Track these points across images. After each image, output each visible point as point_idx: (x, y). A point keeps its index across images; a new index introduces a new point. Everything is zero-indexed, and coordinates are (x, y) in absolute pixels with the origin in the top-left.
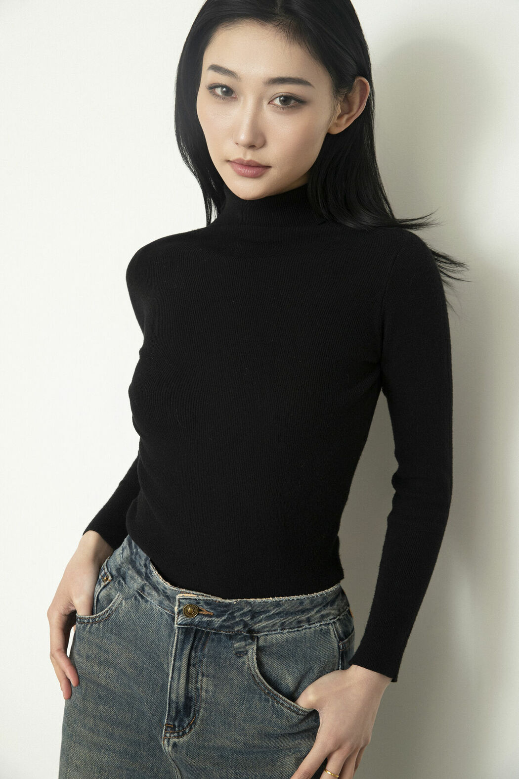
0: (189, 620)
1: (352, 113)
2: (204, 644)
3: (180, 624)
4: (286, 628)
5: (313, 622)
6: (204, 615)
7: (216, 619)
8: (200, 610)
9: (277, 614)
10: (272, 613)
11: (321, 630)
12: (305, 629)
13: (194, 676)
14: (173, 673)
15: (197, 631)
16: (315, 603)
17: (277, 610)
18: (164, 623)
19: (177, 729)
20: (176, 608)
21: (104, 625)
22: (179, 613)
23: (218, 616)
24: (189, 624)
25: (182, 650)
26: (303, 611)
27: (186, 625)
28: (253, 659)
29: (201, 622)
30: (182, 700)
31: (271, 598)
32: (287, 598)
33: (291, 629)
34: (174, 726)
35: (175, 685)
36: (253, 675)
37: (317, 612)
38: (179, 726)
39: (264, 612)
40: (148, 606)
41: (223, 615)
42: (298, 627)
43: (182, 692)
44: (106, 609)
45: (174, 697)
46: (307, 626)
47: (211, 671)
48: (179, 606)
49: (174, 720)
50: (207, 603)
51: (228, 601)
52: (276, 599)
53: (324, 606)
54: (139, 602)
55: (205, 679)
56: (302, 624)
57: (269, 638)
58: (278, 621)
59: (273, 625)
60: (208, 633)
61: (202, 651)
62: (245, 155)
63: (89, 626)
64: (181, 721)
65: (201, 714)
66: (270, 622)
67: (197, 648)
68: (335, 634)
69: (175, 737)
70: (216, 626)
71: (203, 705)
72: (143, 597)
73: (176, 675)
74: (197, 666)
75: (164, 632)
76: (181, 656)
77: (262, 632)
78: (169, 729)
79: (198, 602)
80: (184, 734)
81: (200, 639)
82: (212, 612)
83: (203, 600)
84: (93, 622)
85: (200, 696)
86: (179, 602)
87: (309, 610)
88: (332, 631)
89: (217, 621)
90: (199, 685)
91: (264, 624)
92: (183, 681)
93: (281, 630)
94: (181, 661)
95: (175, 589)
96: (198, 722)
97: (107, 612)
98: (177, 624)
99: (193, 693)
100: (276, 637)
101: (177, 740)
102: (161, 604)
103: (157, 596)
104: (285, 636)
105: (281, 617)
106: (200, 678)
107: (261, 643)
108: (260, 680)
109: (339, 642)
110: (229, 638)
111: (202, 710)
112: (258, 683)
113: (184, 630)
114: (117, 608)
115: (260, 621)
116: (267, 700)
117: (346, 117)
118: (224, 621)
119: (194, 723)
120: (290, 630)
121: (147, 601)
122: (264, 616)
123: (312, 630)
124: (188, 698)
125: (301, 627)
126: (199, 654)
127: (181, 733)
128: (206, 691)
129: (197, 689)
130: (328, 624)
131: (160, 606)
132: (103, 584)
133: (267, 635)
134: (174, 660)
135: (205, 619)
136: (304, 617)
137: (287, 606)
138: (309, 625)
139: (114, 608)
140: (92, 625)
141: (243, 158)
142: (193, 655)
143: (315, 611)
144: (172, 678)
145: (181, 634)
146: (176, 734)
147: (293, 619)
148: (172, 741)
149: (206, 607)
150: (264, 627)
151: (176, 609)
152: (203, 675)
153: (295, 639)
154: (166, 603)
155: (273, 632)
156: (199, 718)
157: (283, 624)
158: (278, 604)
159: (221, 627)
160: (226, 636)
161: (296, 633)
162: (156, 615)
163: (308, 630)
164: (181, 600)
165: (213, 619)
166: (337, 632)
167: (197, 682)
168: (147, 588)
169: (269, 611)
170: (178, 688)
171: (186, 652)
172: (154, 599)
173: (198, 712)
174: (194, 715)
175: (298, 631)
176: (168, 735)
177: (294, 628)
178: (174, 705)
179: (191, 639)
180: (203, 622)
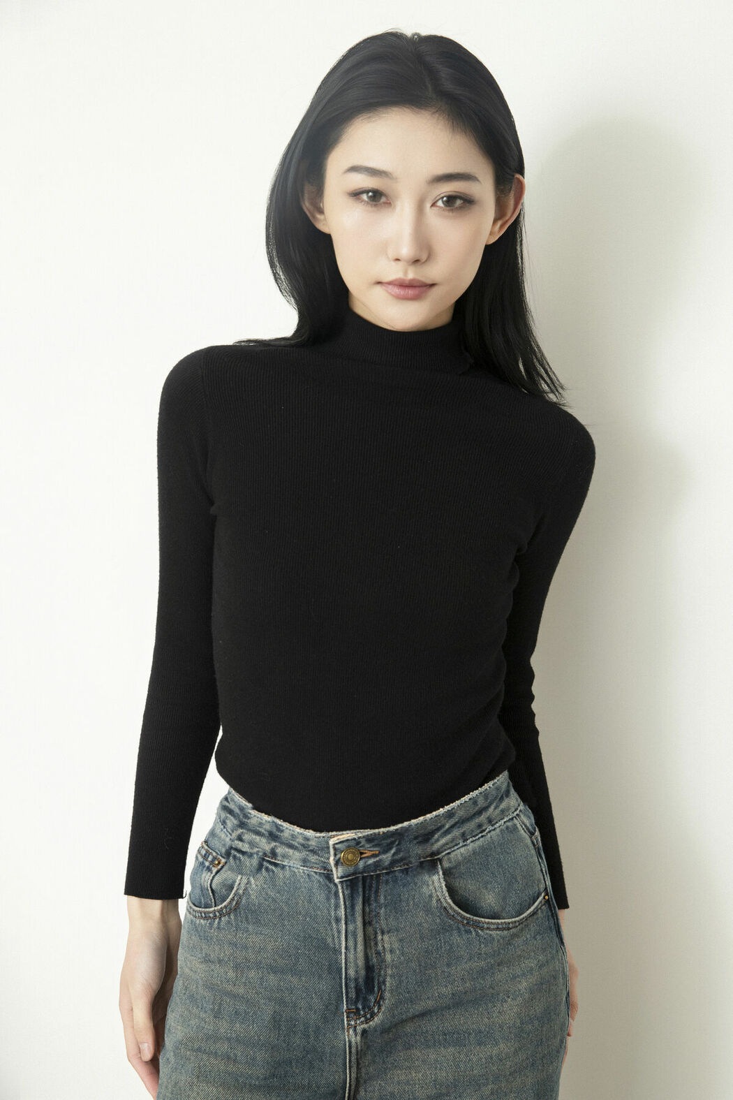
0: (351, 869)
1: (507, 218)
2: (377, 892)
3: (342, 877)
4: (468, 837)
5: (495, 821)
6: (368, 857)
7: (384, 857)
8: (362, 853)
9: (452, 827)
10: (447, 826)
11: (507, 828)
12: (490, 832)
13: (372, 937)
14: (346, 941)
15: (364, 878)
16: (490, 798)
17: (452, 821)
18: (316, 885)
19: (362, 1012)
20: (332, 858)
21: (236, 916)
22: (337, 864)
23: (385, 852)
24: (353, 874)
25: (353, 907)
26: (480, 813)
27: (349, 876)
28: (441, 887)
29: (366, 868)
30: (363, 973)
31: (441, 809)
32: (458, 802)
33: (474, 837)
34: (358, 1009)
35: (351, 956)
36: (445, 908)
37: (495, 809)
38: (364, 1008)
39: (438, 829)
40: (287, 873)
41: (391, 849)
42: (481, 832)
43: (361, 962)
44: (231, 897)
45: (352, 973)
46: (491, 828)
47: (392, 922)
48: (335, 855)
49: (356, 1003)
50: (369, 839)
51: (392, 828)
52: (447, 808)
53: (500, 799)
54: (273, 872)
55: (386, 937)
56: (484, 828)
57: (452, 855)
58: (456, 832)
59: (453, 840)
60: (378, 876)
61: (376, 900)
62: (406, 273)
63: (217, 921)
64: (365, 1000)
65: (388, 984)
66: (449, 837)
67: (369, 899)
68: (523, 829)
69: (362, 1023)
70: (386, 864)
71: (389, 972)
72: (276, 865)
73: (351, 943)
74: (374, 922)
75: (319, 896)
76: (353, 915)
77: (442, 852)
78: (352, 1015)
79: (357, 842)
80: (373, 1015)
81: (371, 887)
82: (376, 850)
83: (364, 837)
84: (221, 915)
85: (383, 961)
86: (335, 849)
87: (486, 809)
88: (518, 826)
89: (387, 858)
90: (380, 948)
91: (443, 841)
92: (360, 947)
93: (464, 842)
94: (355, 922)
95: (323, 834)
96: (387, 995)
97: (233, 899)
98: (338, 878)
99: (375, 960)
100: (460, 852)
101: (365, 1026)
102: (305, 862)
103: (297, 855)
104: (470, 847)
105: (459, 828)
106: (380, 937)
107: (446, 865)
108: (455, 911)
109: (531, 838)
110: (405, 872)
111: (388, 979)
112: (453, 916)
113: (348, 883)
114: (246, 889)
115: (438, 840)
116: (468, 932)
117: (499, 223)
118: (394, 855)
119: (382, 998)
120: (474, 839)
121: (283, 867)
122: (439, 833)
123: (498, 830)
124: (369, 968)
125: (484, 831)
126: (374, 905)
127: (368, 1016)
128: (391, 951)
129: (378, 953)
130: (512, 819)
131: (304, 866)
132: (214, 870)
133: (449, 853)
134: (346, 924)
135: (371, 861)
136: (483, 818)
137: (461, 813)
138: (492, 826)
139: (241, 892)
140: (220, 918)
141: (405, 278)
142: (367, 909)
143: (492, 807)
144: (346, 948)
145: (347, 888)
146: (363, 1019)
147: (472, 825)
148: (359, 1029)
149: (369, 846)
150: (444, 845)
151: (332, 861)
152: (383, 933)
153: (482, 848)
154: (313, 858)
155: (456, 848)
156: (388, 989)
157: (463, 835)
158: (450, 814)
159: (393, 863)
160: (402, 871)
161: (481, 839)
162: (302, 880)
163: (493, 833)
164: (337, 846)
165: (381, 857)
166: (526, 826)
167: (376, 944)
168: (279, 850)
169: (443, 826)
170: (356, 958)
171: (359, 907)
172: (293, 861)
173: (384, 982)
174: (380, 988)
175: (482, 836)
176: (353, 1023)
177: (477, 835)
178: (352, 985)
179: (360, 890)
180: (370, 865)
